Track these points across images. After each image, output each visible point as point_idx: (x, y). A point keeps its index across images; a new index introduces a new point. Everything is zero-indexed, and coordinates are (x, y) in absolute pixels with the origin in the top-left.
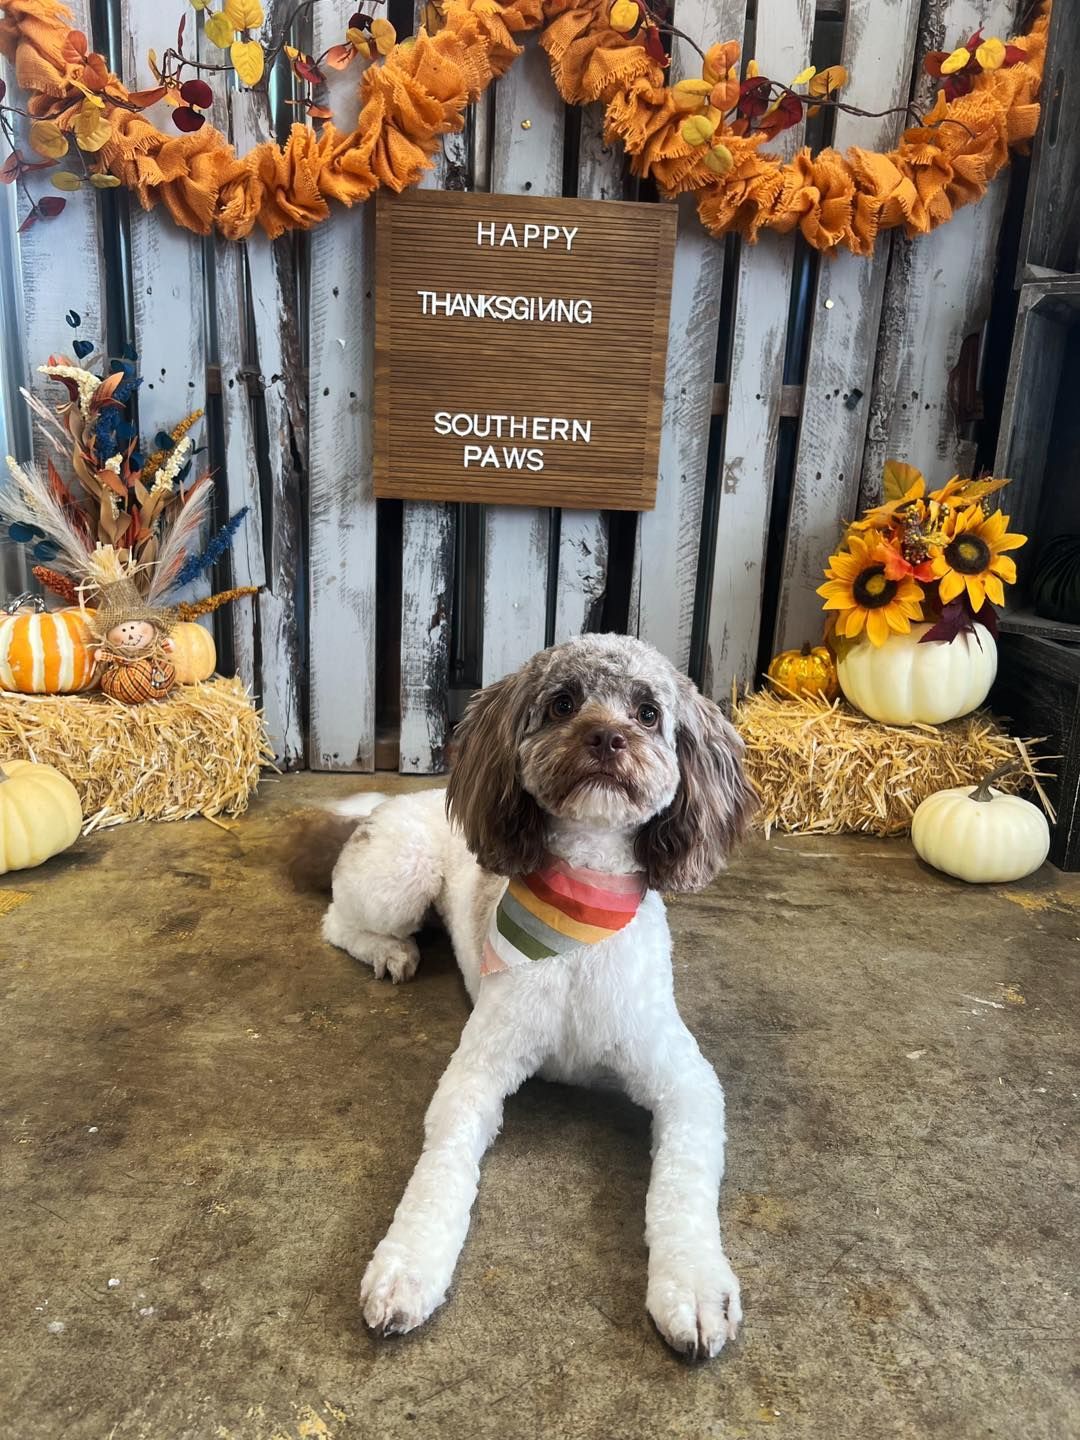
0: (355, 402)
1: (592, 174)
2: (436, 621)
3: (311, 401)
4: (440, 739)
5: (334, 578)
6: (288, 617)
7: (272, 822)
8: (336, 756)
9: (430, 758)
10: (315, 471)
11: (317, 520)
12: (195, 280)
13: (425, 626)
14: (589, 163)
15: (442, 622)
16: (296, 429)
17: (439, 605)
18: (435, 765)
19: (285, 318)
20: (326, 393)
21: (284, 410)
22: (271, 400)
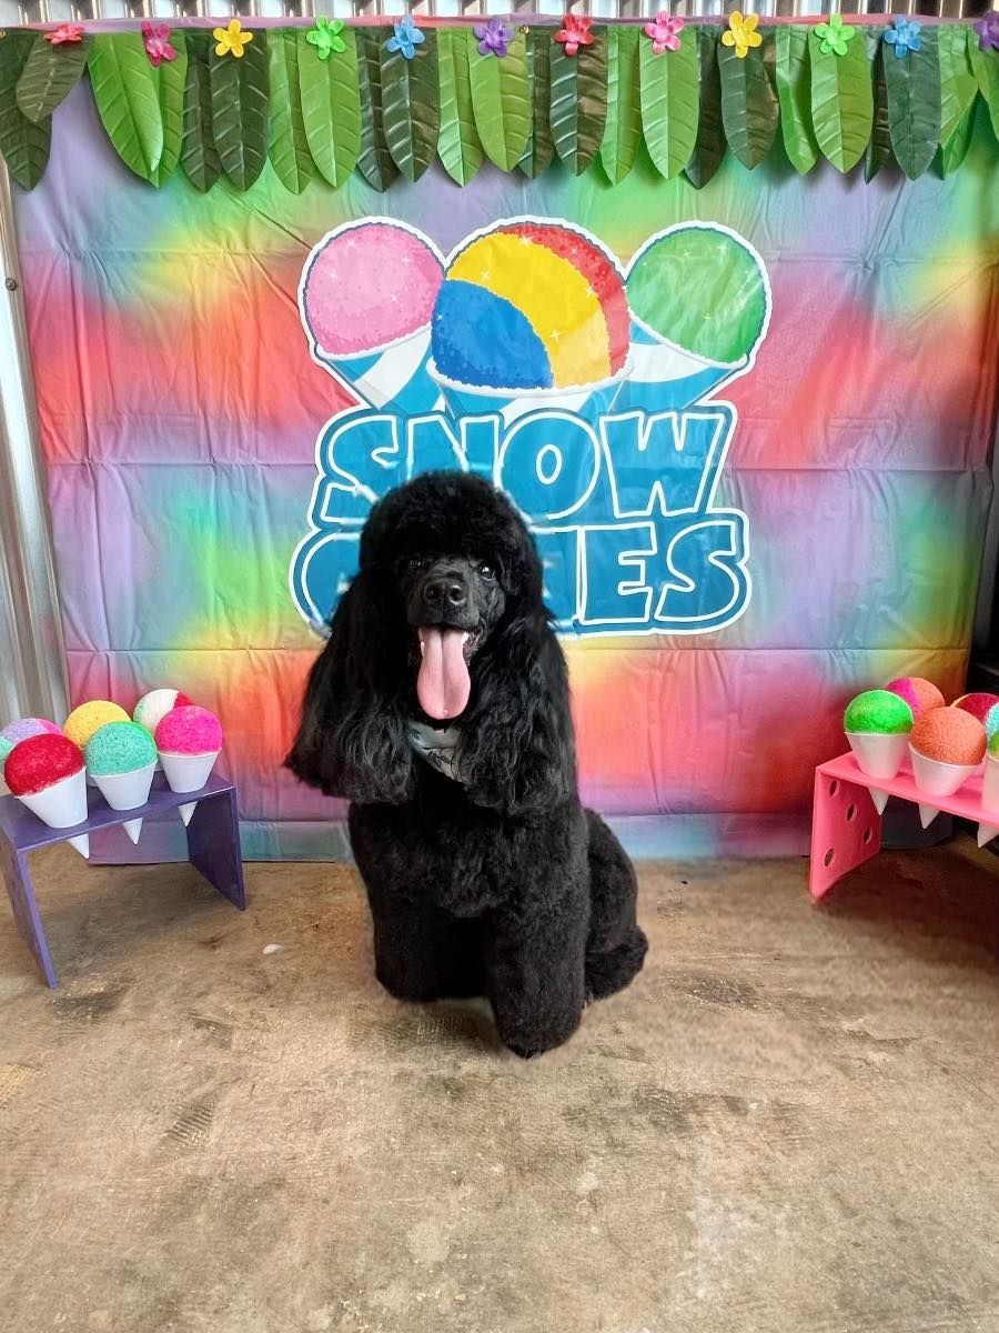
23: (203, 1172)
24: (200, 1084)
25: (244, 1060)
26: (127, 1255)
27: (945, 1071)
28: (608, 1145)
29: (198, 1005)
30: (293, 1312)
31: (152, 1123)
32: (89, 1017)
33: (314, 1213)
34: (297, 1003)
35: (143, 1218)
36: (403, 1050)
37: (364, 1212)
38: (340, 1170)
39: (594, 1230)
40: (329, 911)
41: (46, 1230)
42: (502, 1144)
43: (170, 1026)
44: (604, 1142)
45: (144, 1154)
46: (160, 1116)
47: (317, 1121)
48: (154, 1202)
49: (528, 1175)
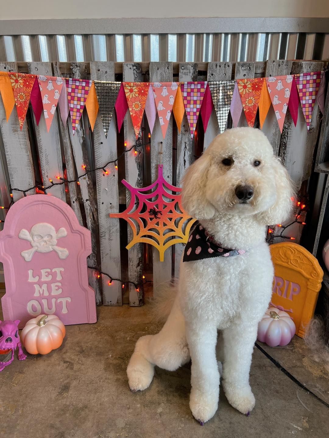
0: (112, 206)
1: (182, 138)
2: (138, 265)
3: (98, 206)
4: (141, 297)
5: (108, 254)
6: (95, 265)
7: (92, 333)
8: (111, 302)
9: (138, 302)
10: (100, 225)
11: (102, 238)
12: (60, 173)
13: (135, 266)
14: (181, 135)
15: (140, 265)
16: (94, 214)
17: (139, 260)
18: (140, 304)
19: (89, 183)
20: (103, 203)
21: (90, 209)
22: (86, 206)
23: (68, 403)
24: (66, 380)
25: (77, 373)
26: (51, 422)
27: (258, 384)
28: (167, 401)
29: (64, 356)
30: (89, 437)
31: (54, 390)
32: (35, 359)
33: (94, 415)
34: (91, 356)
35: (55, 414)
36: (118, 372)
37: (106, 415)
38: (100, 404)
39: (159, 421)
40: (100, 326)
41: (32, 416)
42: (141, 399)
43: (57, 362)
44: (166, 400)
45: (53, 398)
46: (56, 388)
47: (96, 391)
48: (56, 410)
49: (146, 408)
